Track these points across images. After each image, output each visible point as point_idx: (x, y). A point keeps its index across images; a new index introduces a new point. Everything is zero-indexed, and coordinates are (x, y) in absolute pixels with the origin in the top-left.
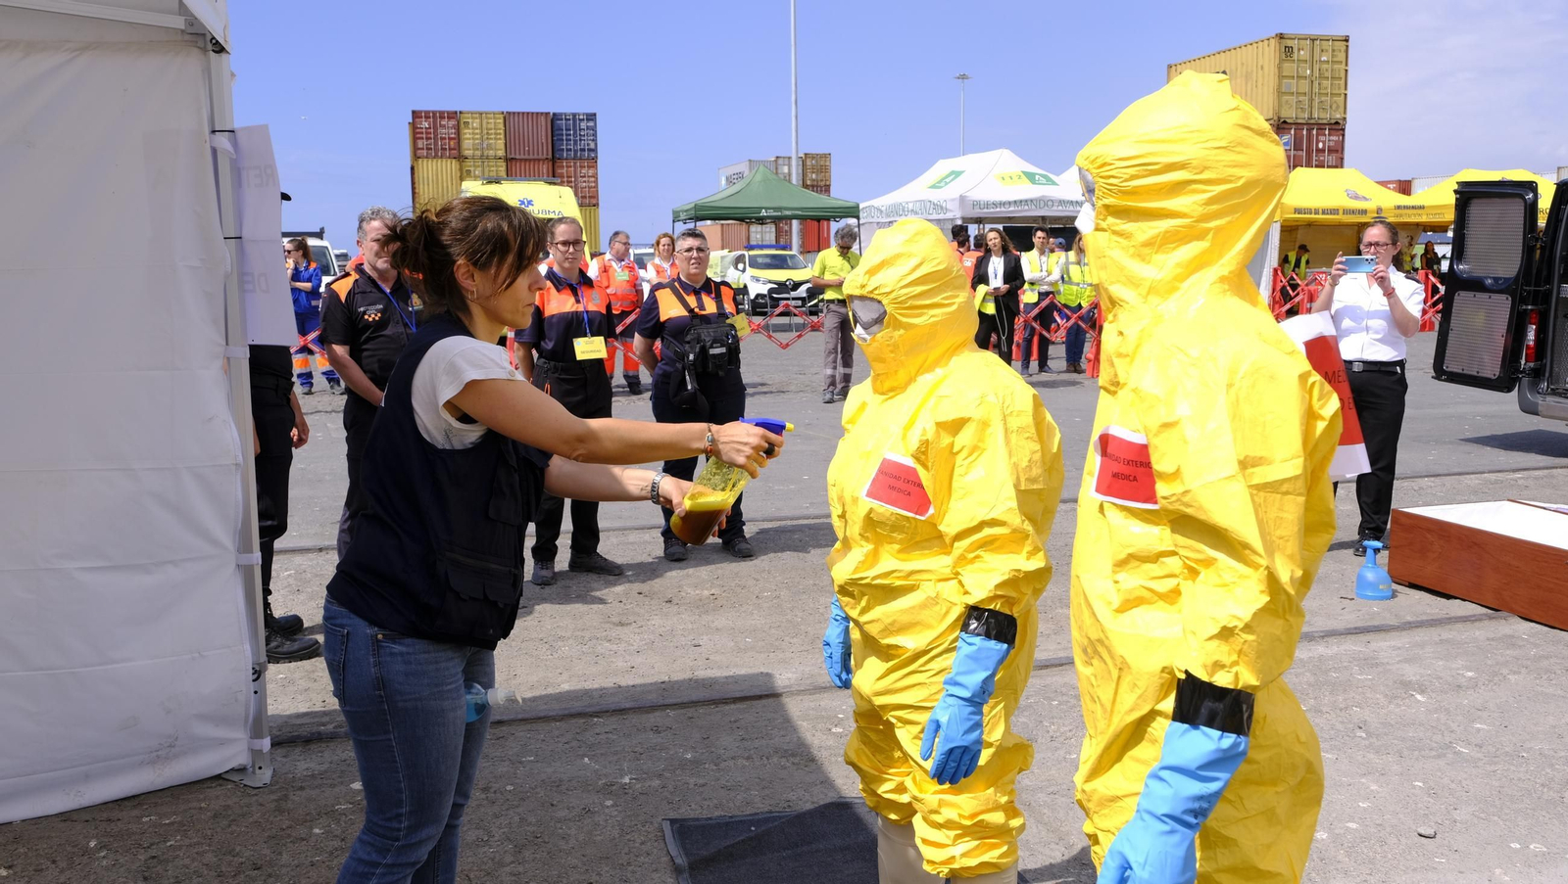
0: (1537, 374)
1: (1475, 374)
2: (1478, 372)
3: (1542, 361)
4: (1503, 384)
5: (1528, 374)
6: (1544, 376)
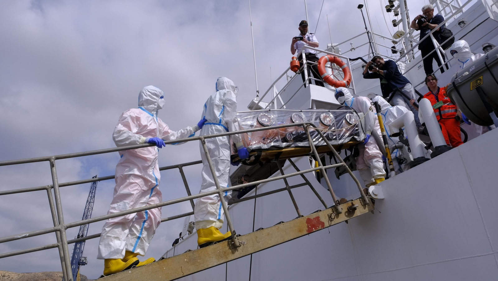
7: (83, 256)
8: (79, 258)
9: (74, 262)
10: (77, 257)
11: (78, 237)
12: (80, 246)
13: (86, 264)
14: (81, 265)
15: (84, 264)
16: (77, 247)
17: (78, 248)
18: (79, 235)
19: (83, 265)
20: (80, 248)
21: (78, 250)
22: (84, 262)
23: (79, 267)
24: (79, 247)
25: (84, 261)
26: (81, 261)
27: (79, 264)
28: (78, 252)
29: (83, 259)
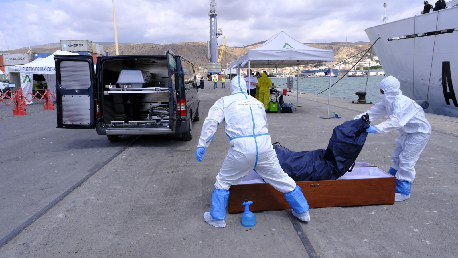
0: (102, 121)
1: (79, 124)
2: (80, 123)
3: (102, 117)
4: (91, 126)
5: (100, 122)
6: (103, 121)
7: (218, 28)
8: (216, 30)
9: (213, 33)
10: (214, 29)
11: (211, 13)
12: (214, 20)
13: (222, 34)
14: (218, 35)
15: (220, 34)
16: (212, 21)
17: (213, 21)
18: (211, 11)
19: (220, 35)
21: (214, 23)
22: (221, 33)
24: (214, 21)
25: (220, 32)
26: (217, 32)
27: (217, 35)
28: (214, 24)
29: (219, 30)
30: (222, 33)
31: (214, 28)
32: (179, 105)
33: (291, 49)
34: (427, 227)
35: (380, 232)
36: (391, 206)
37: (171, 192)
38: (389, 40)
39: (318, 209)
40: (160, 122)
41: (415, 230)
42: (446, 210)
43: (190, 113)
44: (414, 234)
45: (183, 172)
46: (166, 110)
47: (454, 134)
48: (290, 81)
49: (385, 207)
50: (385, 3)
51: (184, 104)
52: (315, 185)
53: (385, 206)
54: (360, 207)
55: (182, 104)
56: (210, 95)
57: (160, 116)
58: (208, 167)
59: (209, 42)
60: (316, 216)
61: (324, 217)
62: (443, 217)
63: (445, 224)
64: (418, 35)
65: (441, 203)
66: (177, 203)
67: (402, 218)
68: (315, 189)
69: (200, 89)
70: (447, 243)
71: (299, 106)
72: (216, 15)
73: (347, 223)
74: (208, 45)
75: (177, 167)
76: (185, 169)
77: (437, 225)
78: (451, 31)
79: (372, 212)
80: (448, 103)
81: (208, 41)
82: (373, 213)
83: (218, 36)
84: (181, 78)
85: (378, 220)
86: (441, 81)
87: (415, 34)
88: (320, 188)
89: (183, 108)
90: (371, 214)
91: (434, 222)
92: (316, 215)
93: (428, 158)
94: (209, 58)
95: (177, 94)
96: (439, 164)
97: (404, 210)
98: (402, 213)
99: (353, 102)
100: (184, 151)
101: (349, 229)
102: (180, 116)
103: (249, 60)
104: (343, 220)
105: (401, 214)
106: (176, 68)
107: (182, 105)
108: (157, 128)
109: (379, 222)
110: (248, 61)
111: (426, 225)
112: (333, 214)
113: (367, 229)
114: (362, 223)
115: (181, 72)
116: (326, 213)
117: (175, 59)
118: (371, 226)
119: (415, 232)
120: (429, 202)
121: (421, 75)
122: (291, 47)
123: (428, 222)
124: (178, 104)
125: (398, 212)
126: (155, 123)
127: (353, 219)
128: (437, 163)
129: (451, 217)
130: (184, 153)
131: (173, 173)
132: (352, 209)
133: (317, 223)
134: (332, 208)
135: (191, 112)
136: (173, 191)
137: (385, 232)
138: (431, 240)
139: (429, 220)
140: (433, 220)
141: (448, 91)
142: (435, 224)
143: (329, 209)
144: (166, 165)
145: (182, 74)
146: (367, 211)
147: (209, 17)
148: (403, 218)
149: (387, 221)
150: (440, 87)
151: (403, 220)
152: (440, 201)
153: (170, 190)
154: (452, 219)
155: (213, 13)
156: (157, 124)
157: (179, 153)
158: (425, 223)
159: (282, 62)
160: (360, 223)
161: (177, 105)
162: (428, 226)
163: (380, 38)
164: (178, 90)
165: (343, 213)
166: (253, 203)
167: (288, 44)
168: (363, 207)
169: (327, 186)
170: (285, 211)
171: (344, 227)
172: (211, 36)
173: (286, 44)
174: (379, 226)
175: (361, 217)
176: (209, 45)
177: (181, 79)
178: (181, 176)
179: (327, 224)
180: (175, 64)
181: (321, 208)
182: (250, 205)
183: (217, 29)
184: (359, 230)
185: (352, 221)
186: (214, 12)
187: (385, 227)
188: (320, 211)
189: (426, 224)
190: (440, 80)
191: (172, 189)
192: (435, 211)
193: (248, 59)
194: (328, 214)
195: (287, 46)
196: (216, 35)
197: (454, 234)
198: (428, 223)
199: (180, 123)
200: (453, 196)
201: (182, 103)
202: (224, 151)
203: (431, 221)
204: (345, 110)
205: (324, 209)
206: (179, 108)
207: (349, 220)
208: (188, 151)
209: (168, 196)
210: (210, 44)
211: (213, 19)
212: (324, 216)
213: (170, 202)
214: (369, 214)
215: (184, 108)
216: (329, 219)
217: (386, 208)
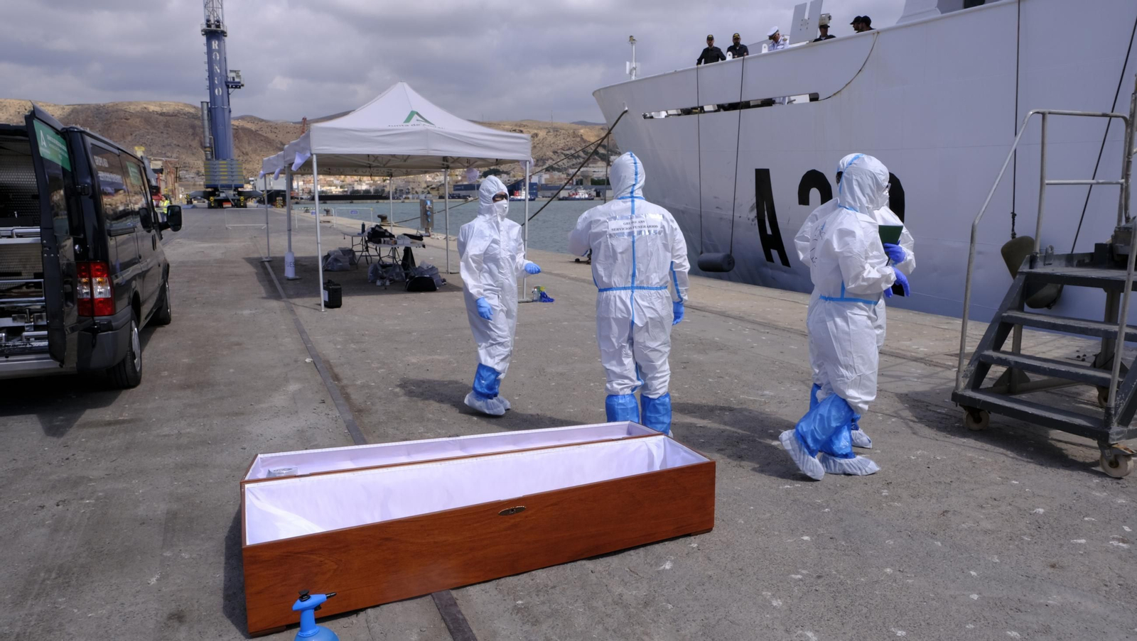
8: (224, 73)
9: (216, 82)
10: (219, 71)
11: (209, 26)
12: (218, 45)
13: (243, 85)
14: (232, 87)
15: (238, 86)
16: (214, 48)
17: (215, 50)
18: (208, 21)
19: (236, 87)
20: (219, 51)
21: (218, 55)
22: (239, 83)
23: (228, 91)
24: (217, 48)
25: (237, 80)
26: (229, 80)
27: (228, 87)
28: (218, 58)
29: (233, 75)
30: (242, 83)
31: (220, 69)
32: (86, 283)
33: (428, 126)
34: (799, 587)
35: (693, 624)
36: (707, 536)
37: (44, 580)
38: (645, 117)
39: (525, 575)
40: (19, 338)
41: (775, 603)
42: (827, 530)
43: (129, 304)
44: (775, 615)
45: (98, 499)
46: (43, 298)
47: (797, 330)
48: (428, 209)
49: (694, 542)
50: (631, 37)
51: (105, 279)
52: (512, 510)
53: (692, 538)
54: (632, 552)
55: (98, 279)
56: (213, 247)
57: (22, 318)
58: (189, 473)
59: (205, 105)
60: (520, 602)
61: (543, 603)
62: (827, 551)
63: (836, 571)
64: (706, 108)
65: (813, 511)
66: (61, 624)
67: (739, 571)
68: (513, 521)
69: (167, 233)
70: (853, 629)
71: (452, 271)
72: (224, 34)
73: (609, 612)
74: (203, 113)
75: (76, 482)
76: (109, 486)
77: (819, 577)
78: (768, 103)
79: (665, 563)
80: (769, 258)
81: (202, 102)
82: (668, 566)
83: (230, 90)
84: (90, 198)
85: (684, 587)
86: (755, 210)
87: (700, 105)
88: (526, 517)
89: (100, 293)
90: (664, 570)
91: (811, 569)
92: (522, 600)
93: (760, 393)
94: (209, 147)
95: (77, 247)
96: (785, 405)
97: (738, 544)
98: (736, 556)
99: (577, 261)
100: (109, 424)
101: (614, 631)
102: (93, 315)
103: (313, 152)
104: (595, 604)
105: (733, 559)
106: (68, 167)
107: (99, 283)
108: (10, 358)
109: (686, 592)
110: (312, 155)
111: (796, 581)
112: (566, 586)
113: (661, 621)
114: (646, 604)
115: (89, 181)
116: (546, 586)
117: (64, 138)
118: (668, 610)
119: (774, 608)
120: (788, 513)
121: (715, 198)
122: (426, 121)
123: (798, 573)
124: (84, 280)
125: (726, 553)
126: (3, 341)
127: (621, 595)
128: (780, 403)
129: (843, 549)
130: (110, 429)
131: (60, 507)
132: (614, 561)
133: (527, 627)
134: (561, 567)
135: (136, 303)
136: (54, 575)
137: (706, 621)
138: (817, 628)
139: (798, 566)
140: (808, 564)
141: (769, 232)
142: (815, 576)
143: (553, 571)
144: (39, 479)
145: (93, 186)
146: (653, 562)
147: (204, 38)
148: (741, 570)
149: (704, 587)
150: (753, 223)
151: (743, 577)
152: (808, 506)
153: (42, 575)
154: (846, 555)
155: (213, 27)
156: (10, 344)
157: (93, 430)
158: (793, 576)
159: (405, 161)
160: (639, 604)
161: (80, 282)
162: (801, 583)
163: (626, 111)
164: (82, 236)
165: (593, 577)
166: (327, 597)
167: (418, 114)
168: (641, 551)
169: (547, 506)
170: (430, 596)
171: (600, 627)
172: (212, 88)
173: (413, 113)
174: (688, 606)
175: (639, 584)
176: (206, 112)
177: (91, 201)
178: (88, 515)
179: (555, 623)
180: (66, 156)
181: (533, 572)
182: (317, 608)
183: (228, 71)
184: (642, 629)
185: (619, 602)
186: (218, 26)
187: (704, 606)
188: (531, 583)
189: (794, 579)
190: (752, 210)
191: (49, 571)
192: (806, 538)
193: (310, 150)
194: (553, 590)
195: (416, 117)
196: (225, 87)
197: (862, 597)
198: (800, 576)
199: (94, 337)
200: (832, 487)
201: (97, 276)
202: (243, 414)
203: (804, 569)
204: (563, 279)
205: (541, 575)
206: (87, 293)
207: (610, 600)
208: (123, 422)
209: (29, 602)
210: (210, 110)
211: (215, 44)
212: (542, 598)
213: (32, 623)
214: (658, 572)
215: (107, 290)
216: (559, 607)
217: (695, 545)
